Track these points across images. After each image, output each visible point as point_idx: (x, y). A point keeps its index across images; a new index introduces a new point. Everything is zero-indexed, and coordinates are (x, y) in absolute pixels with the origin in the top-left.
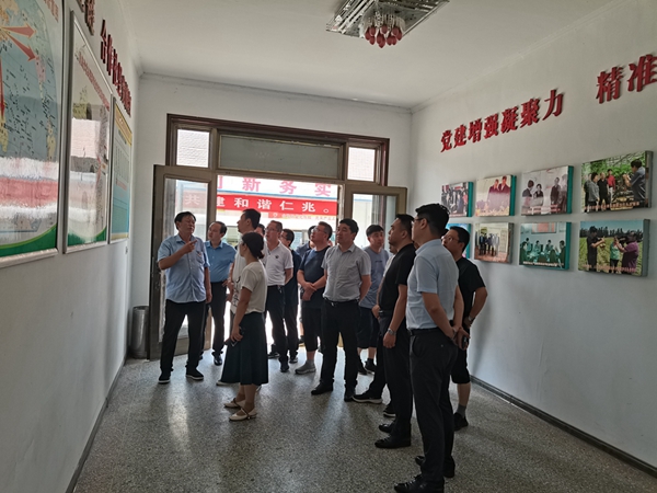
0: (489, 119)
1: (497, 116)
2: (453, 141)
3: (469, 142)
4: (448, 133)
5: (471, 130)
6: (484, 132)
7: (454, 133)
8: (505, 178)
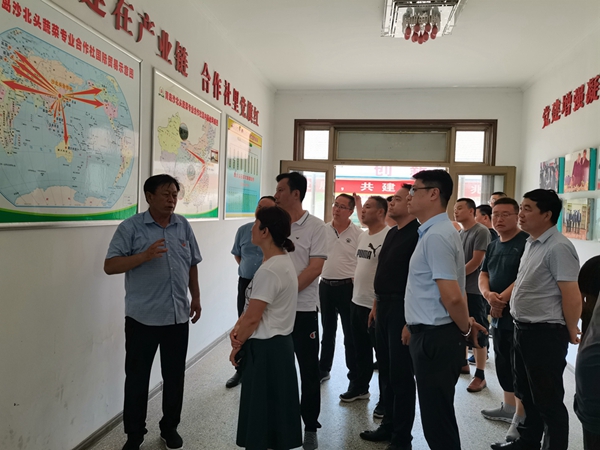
0: (577, 91)
1: (583, 86)
2: (551, 117)
3: (563, 116)
4: (547, 109)
5: (564, 104)
6: (573, 105)
7: (551, 108)
8: (585, 151)
